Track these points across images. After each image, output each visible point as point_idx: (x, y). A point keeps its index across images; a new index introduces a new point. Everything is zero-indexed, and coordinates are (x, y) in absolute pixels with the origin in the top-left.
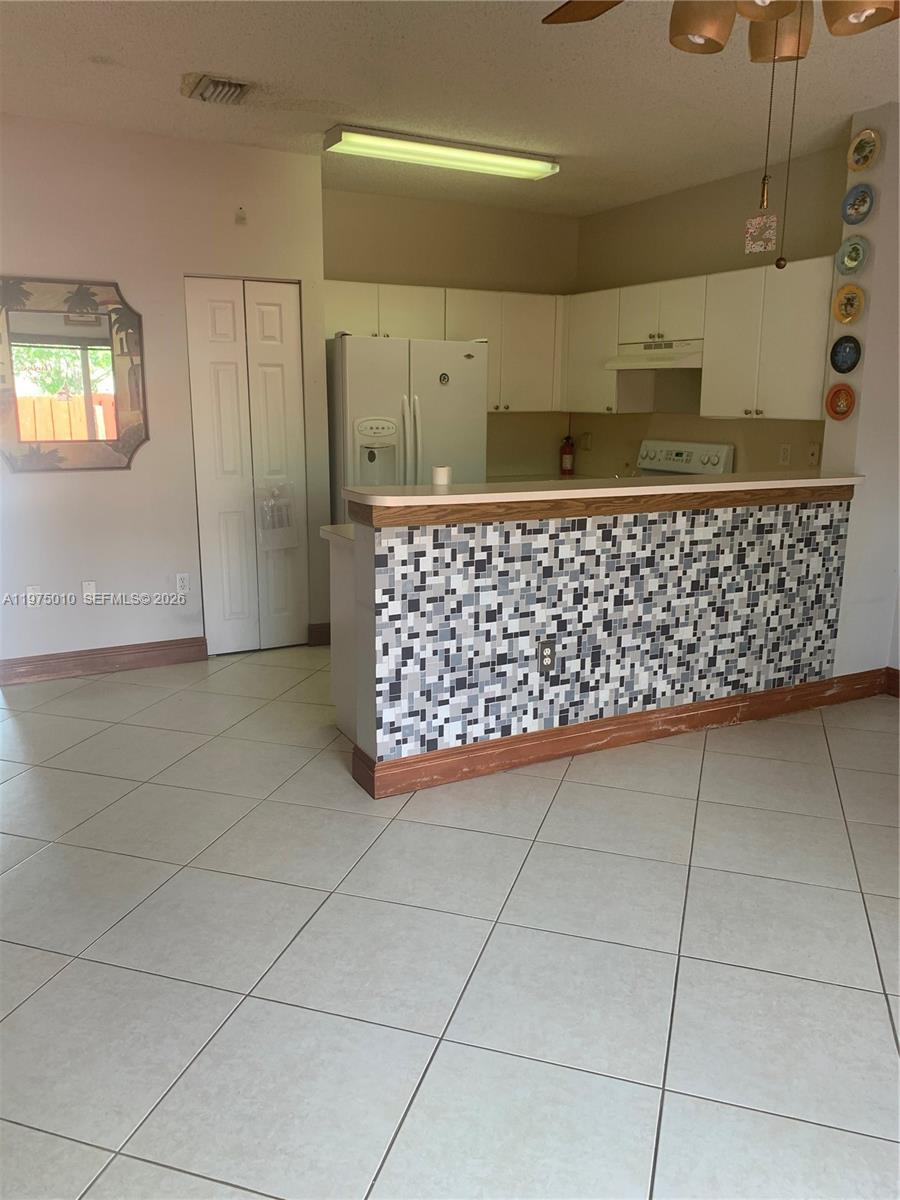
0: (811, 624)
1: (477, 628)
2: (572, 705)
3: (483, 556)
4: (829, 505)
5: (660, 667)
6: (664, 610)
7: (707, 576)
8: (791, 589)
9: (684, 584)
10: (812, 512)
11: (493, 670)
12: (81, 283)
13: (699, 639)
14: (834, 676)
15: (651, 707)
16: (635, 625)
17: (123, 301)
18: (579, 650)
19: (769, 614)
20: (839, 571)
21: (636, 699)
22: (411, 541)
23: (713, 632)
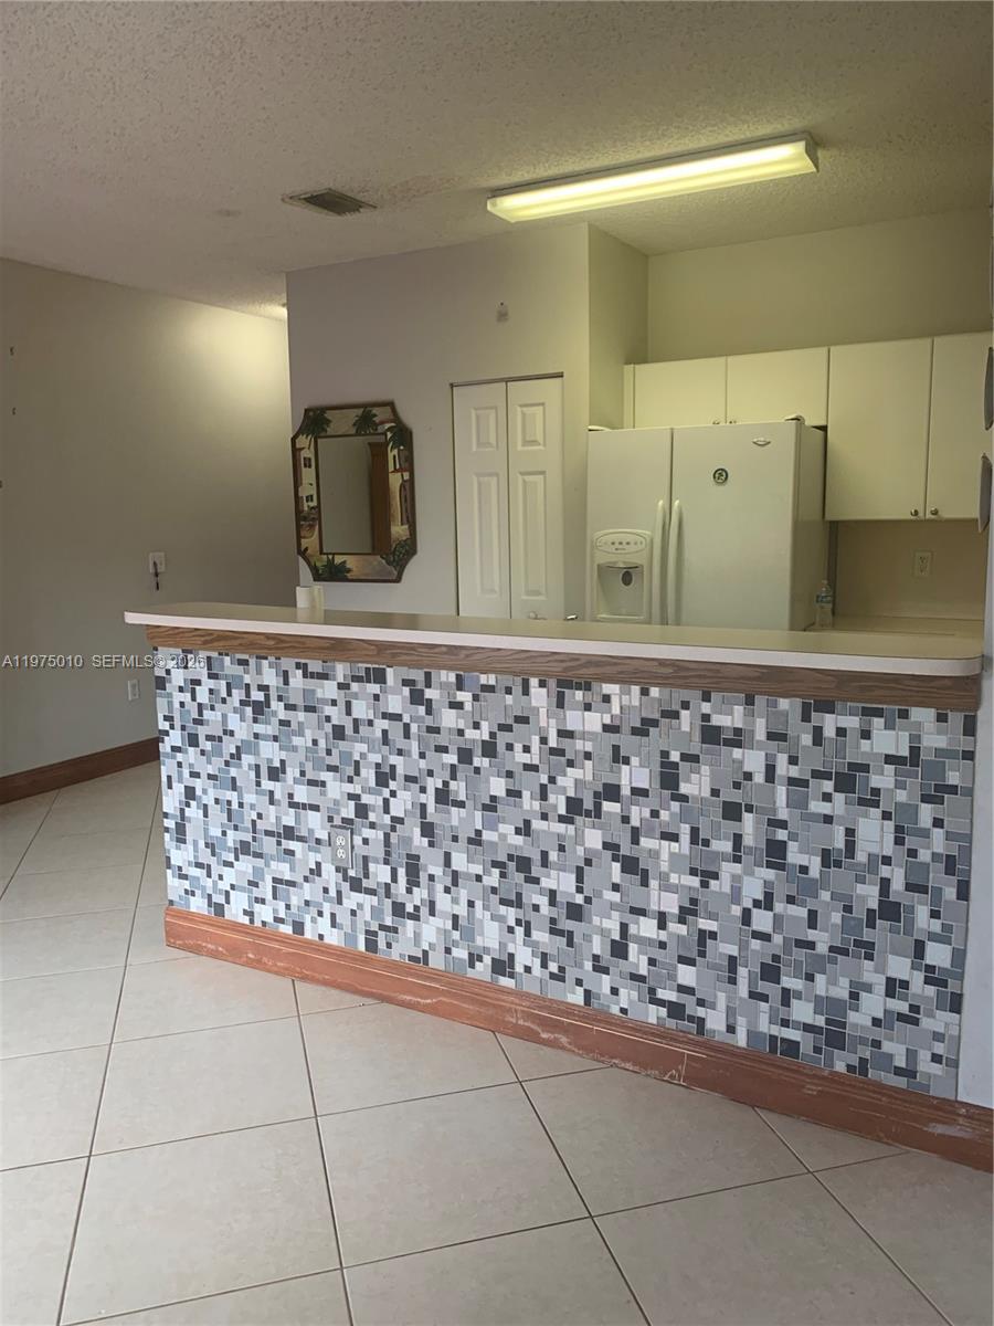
0: (869, 957)
1: (258, 784)
2: (381, 927)
3: (261, 696)
4: (904, 715)
5: (518, 922)
6: (518, 831)
7: (596, 795)
8: (804, 869)
9: (552, 798)
11: (279, 843)
12: (365, 406)
13: (588, 900)
14: (961, 1098)
15: (505, 982)
16: (470, 841)
17: (396, 419)
18: (388, 853)
19: (747, 902)
20: (954, 865)
21: (480, 959)
23: (616, 897)
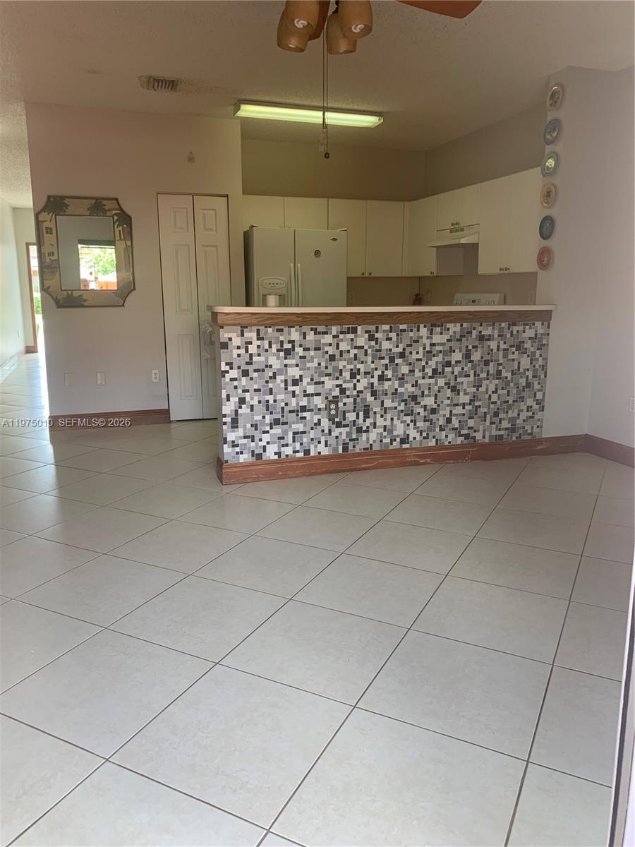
0: (523, 401)
1: (286, 389)
2: (350, 440)
3: (290, 346)
4: (534, 324)
5: (411, 421)
6: (413, 386)
7: (443, 366)
8: (506, 378)
9: (426, 370)
10: (521, 328)
11: (297, 415)
12: (97, 199)
13: (439, 406)
14: (543, 437)
15: (405, 446)
16: (393, 394)
17: (121, 208)
18: (355, 407)
19: (490, 393)
20: (544, 367)
21: (395, 440)
22: (242, 335)
23: (449, 402)
